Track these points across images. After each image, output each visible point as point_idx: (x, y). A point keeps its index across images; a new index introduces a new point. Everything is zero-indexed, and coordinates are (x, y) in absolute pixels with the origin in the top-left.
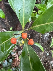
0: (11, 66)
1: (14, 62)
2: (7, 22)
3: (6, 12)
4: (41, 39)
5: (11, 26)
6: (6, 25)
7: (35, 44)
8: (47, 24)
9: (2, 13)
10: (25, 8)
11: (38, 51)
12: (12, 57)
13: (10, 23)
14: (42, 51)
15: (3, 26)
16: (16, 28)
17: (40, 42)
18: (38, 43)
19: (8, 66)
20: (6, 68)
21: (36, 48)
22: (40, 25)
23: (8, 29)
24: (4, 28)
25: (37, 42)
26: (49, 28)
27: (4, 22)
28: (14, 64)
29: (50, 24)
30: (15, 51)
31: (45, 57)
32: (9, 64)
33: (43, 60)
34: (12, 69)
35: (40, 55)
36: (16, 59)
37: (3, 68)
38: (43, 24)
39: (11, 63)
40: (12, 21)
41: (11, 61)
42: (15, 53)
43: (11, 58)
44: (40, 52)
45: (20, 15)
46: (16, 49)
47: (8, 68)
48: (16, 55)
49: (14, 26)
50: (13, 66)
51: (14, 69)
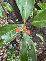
0: (15, 49)
1: (18, 47)
2: (14, 14)
3: (14, 6)
4: (43, 31)
5: (18, 18)
6: (13, 17)
7: (37, 35)
8: (41, 21)
9: (11, 8)
10: (27, 9)
11: (39, 41)
12: (17, 43)
13: (16, 15)
14: (42, 42)
15: (11, 18)
16: (21, 20)
17: (41, 34)
18: (40, 34)
19: (13, 49)
20: (11, 50)
21: (37, 38)
22: (36, 21)
23: (14, 20)
24: (12, 20)
25: (38, 33)
26: (42, 24)
27: (12, 15)
28: (17, 48)
29: (43, 22)
30: (19, 38)
31: (44, 46)
32: (14, 48)
33: (42, 48)
34: (16, 51)
35: (40, 44)
36: (19, 44)
37: (9, 49)
38: (38, 21)
39: (15, 47)
40: (18, 14)
41: (15, 45)
42: (19, 40)
43: (15, 43)
44: (41, 42)
45: (23, 14)
46: (20, 37)
47: (13, 50)
48: (19, 41)
49: (20, 18)
50: (17, 50)
51: (17, 52)
